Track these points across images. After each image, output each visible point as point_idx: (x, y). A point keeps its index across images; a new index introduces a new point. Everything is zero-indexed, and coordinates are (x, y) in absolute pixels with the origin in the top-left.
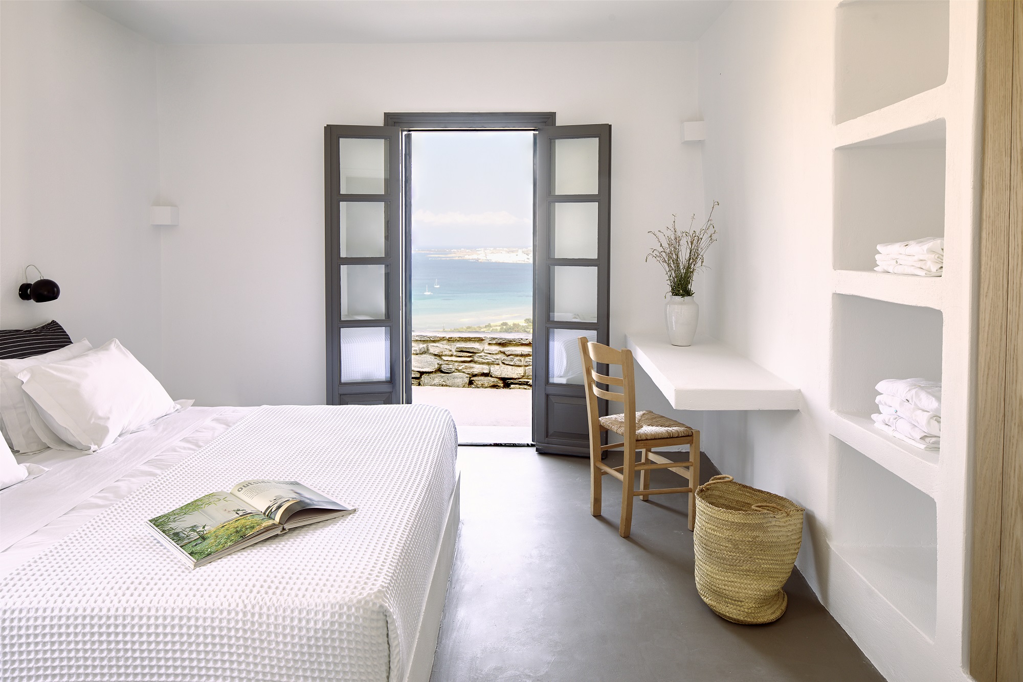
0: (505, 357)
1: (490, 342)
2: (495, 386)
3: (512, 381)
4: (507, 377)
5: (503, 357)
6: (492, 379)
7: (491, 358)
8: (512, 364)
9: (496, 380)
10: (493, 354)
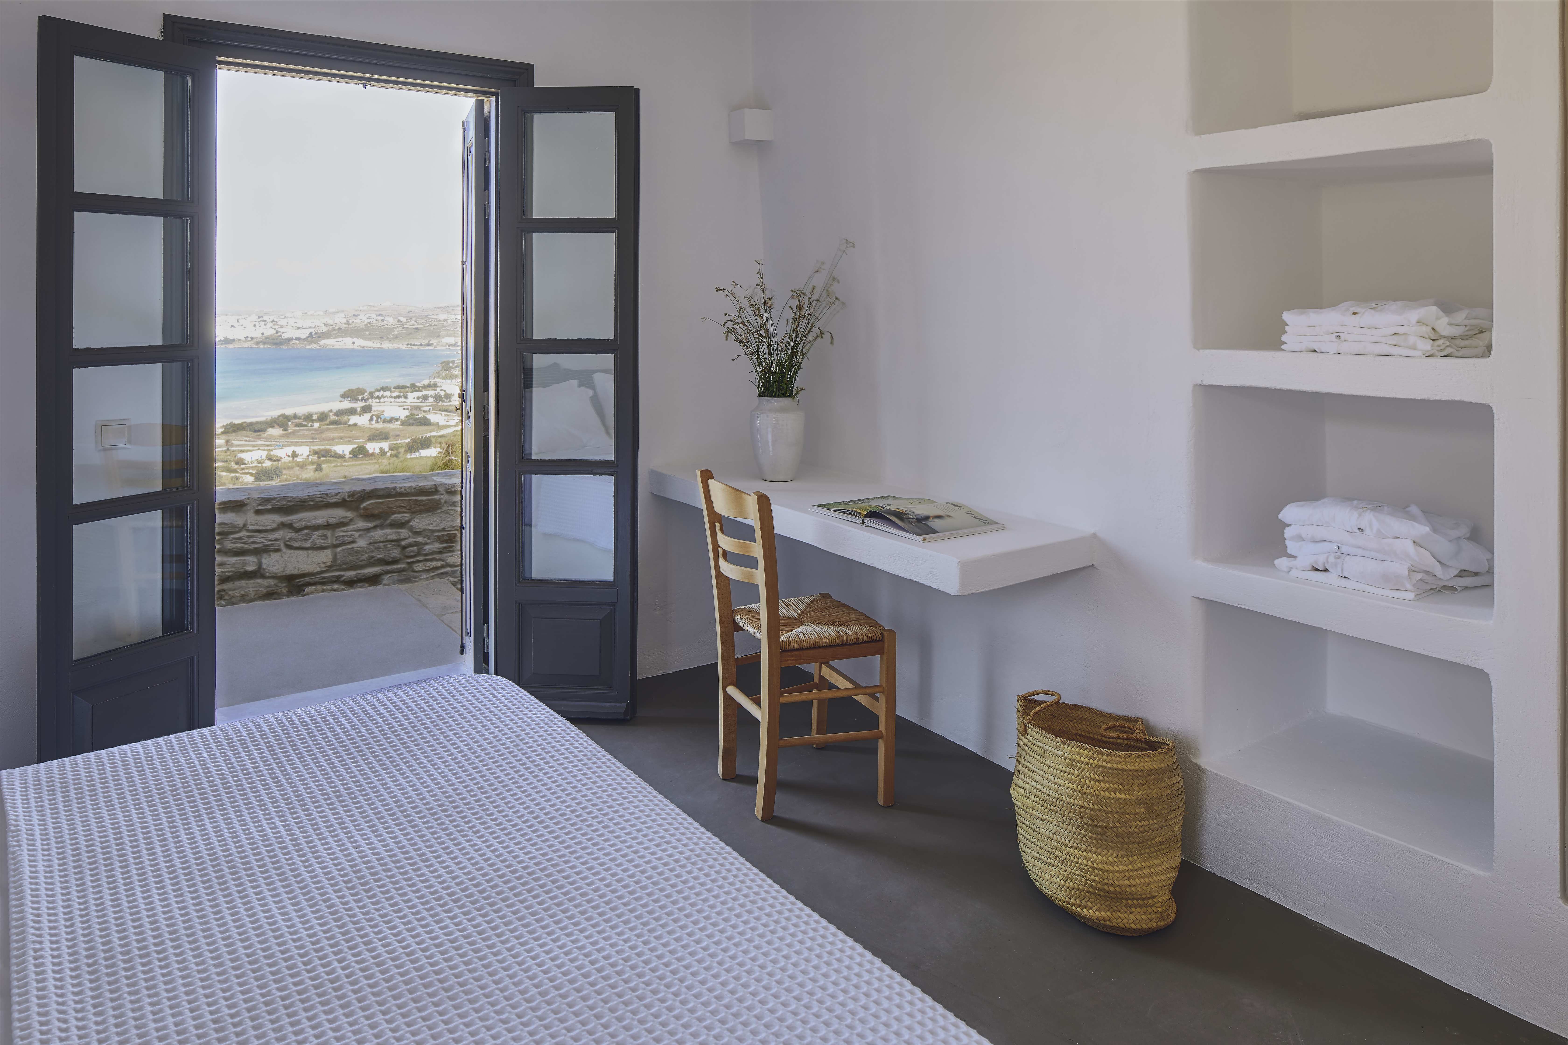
0: (294, 535)
1: (260, 508)
2: (270, 595)
3: (307, 579)
4: (296, 572)
5: (288, 534)
6: (265, 582)
7: (262, 540)
8: (308, 545)
9: (272, 582)
10: (266, 531)
